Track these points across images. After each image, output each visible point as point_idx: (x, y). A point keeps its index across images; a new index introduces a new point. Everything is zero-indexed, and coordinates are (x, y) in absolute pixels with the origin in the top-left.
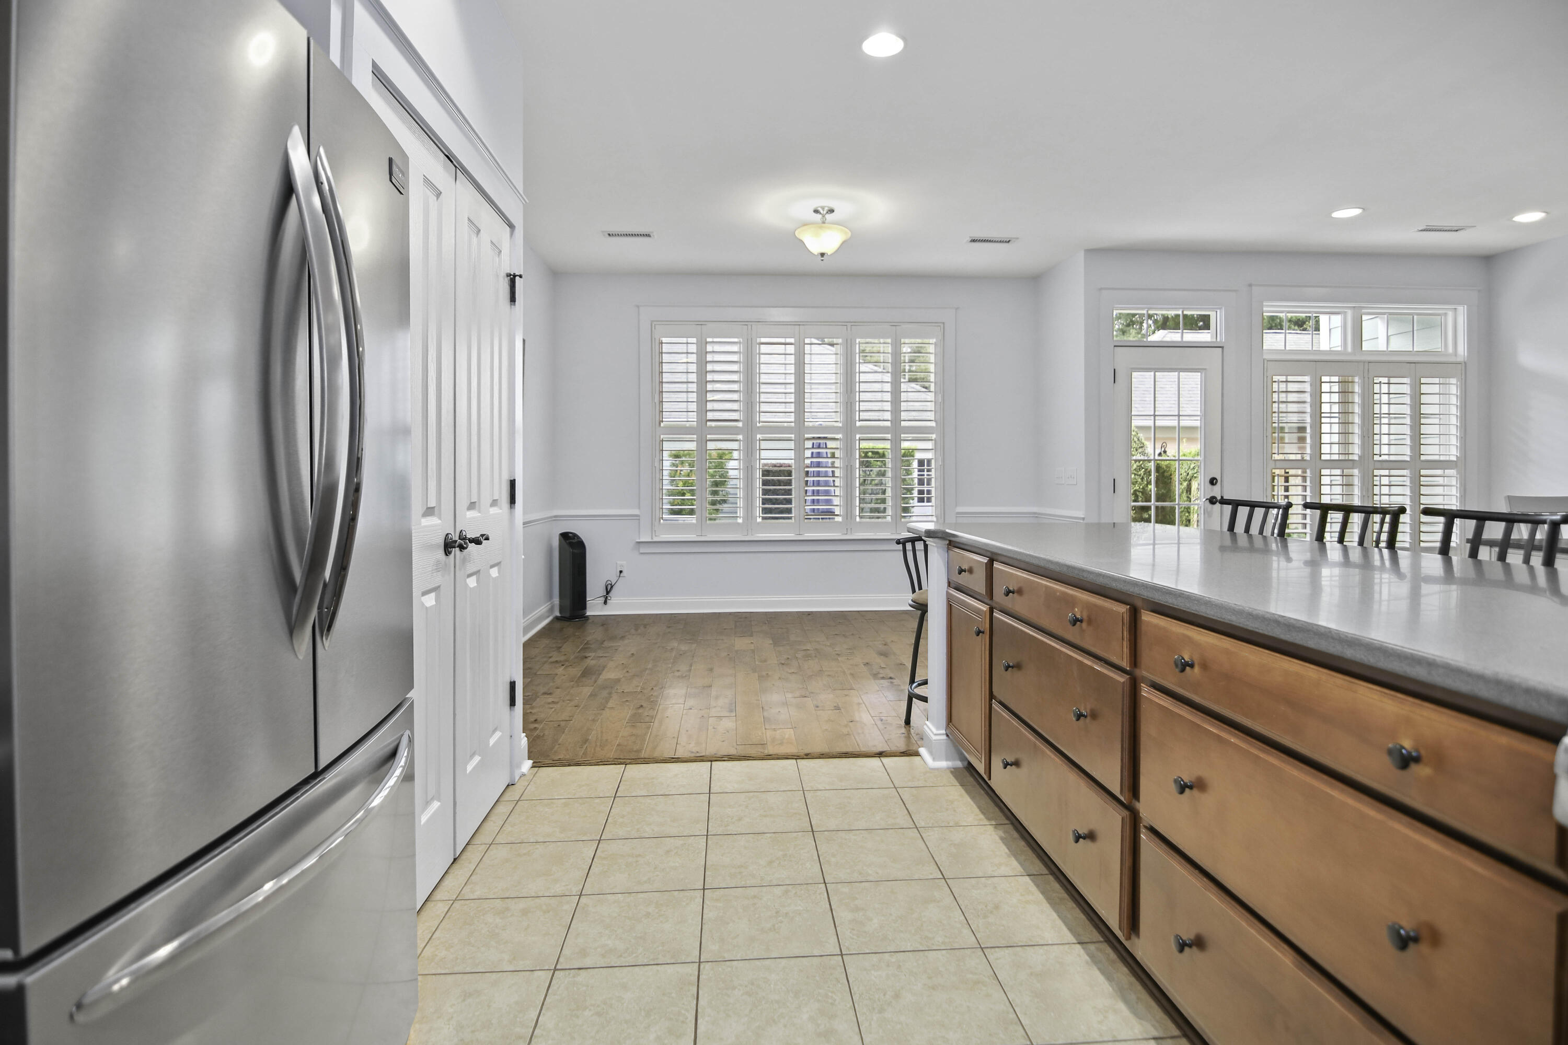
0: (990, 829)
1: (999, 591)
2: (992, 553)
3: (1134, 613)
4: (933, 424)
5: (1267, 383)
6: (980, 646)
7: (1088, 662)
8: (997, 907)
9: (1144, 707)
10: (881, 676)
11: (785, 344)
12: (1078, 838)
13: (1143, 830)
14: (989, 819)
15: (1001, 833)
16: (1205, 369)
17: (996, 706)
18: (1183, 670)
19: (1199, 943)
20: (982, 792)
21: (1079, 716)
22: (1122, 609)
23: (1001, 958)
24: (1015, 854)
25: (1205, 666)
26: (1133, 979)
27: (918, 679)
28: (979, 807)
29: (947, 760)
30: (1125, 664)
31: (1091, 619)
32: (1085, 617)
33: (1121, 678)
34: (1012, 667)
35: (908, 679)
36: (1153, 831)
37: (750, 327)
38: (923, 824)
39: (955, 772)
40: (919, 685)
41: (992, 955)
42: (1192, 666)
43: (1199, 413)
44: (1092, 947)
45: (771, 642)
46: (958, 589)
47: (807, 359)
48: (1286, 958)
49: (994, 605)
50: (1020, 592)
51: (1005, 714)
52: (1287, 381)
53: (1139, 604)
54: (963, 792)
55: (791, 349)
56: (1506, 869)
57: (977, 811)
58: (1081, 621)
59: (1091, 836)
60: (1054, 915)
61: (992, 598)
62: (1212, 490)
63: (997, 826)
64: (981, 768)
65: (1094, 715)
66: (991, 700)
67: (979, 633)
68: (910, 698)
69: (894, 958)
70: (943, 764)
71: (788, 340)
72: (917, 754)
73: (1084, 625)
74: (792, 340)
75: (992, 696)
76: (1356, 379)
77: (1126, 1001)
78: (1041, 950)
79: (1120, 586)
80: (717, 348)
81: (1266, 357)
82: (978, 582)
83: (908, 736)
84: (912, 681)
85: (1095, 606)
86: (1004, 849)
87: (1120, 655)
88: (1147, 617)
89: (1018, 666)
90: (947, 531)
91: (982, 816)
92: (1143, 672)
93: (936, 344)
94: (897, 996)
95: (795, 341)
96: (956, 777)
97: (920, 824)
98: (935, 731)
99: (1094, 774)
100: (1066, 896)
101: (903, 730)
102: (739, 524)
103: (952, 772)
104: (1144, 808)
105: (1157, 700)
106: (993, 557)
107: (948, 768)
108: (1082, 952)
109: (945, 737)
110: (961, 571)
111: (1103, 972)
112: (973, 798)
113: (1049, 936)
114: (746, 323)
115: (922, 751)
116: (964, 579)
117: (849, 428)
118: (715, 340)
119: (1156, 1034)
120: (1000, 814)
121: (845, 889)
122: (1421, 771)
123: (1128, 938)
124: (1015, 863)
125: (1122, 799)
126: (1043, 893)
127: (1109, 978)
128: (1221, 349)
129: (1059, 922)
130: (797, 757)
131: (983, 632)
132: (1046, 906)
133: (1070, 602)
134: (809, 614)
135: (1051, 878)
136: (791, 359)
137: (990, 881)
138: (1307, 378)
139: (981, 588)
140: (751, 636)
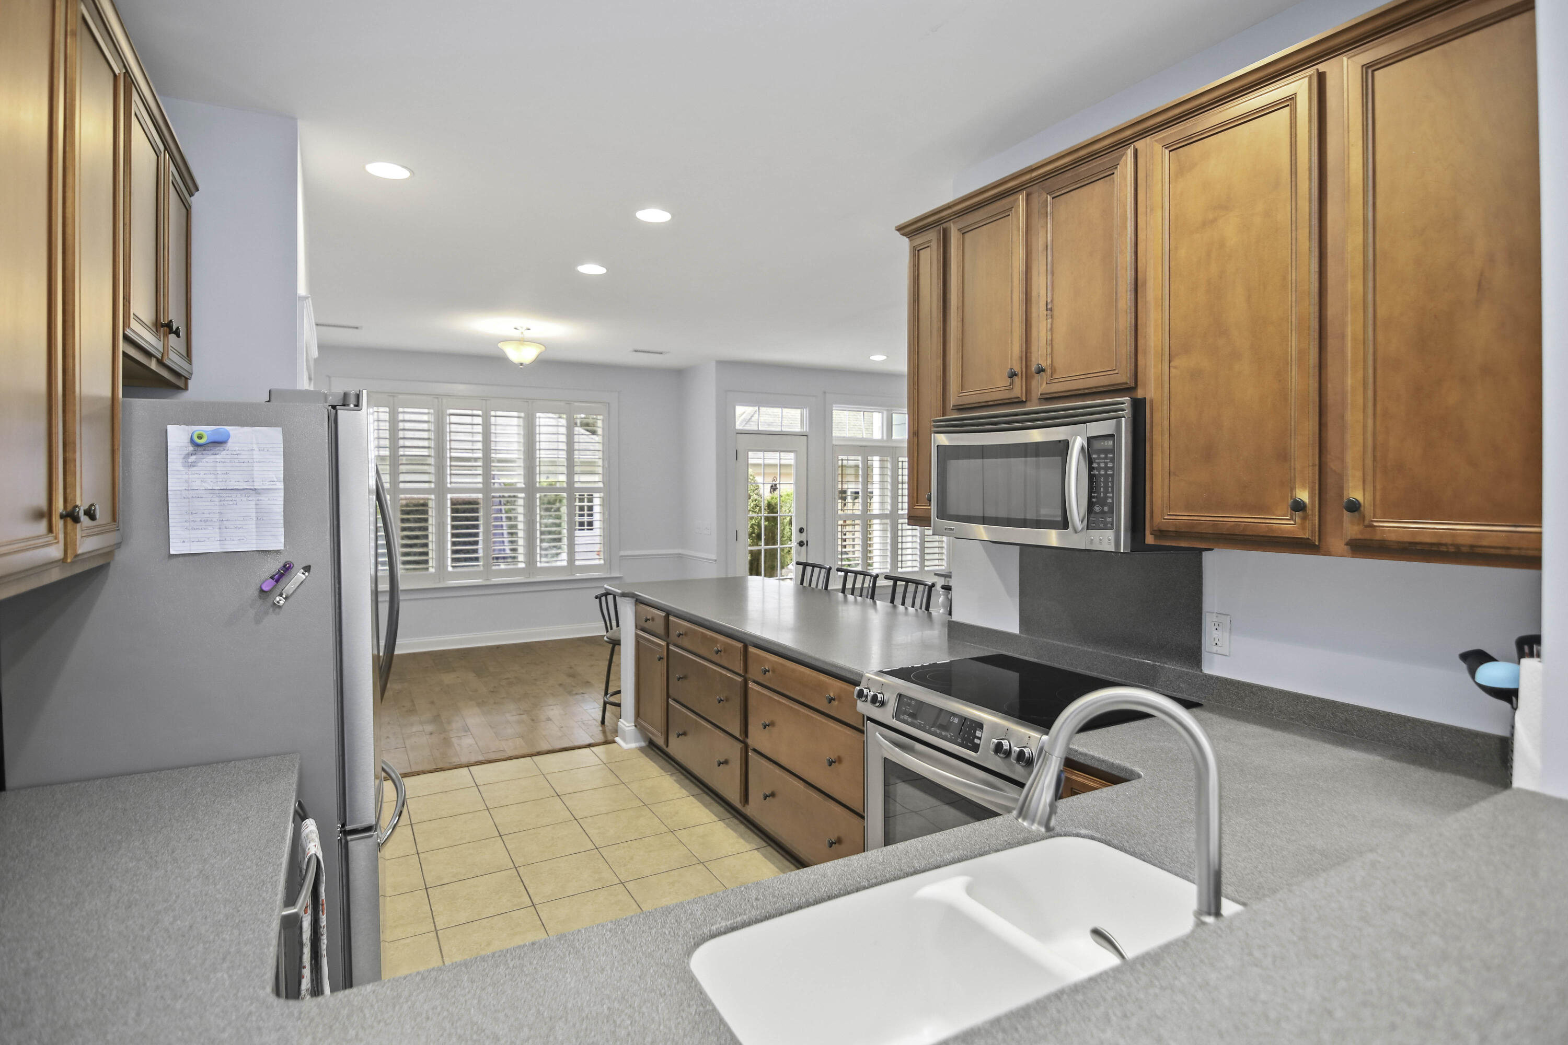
0: (668, 777)
1: (674, 633)
2: (668, 610)
3: (746, 647)
4: (601, 485)
5: (835, 459)
6: (660, 668)
7: (724, 672)
8: (677, 813)
9: (750, 692)
10: (574, 692)
11: (472, 415)
12: (720, 764)
13: (750, 751)
14: (666, 772)
15: (674, 778)
16: (796, 451)
17: (671, 702)
18: (765, 674)
19: (773, 795)
20: (660, 758)
21: (720, 701)
22: (740, 645)
23: (682, 835)
24: (683, 787)
25: (774, 671)
26: (746, 830)
27: (610, 691)
28: (659, 766)
29: (635, 742)
30: (742, 672)
31: (726, 649)
32: (723, 649)
33: (740, 679)
34: (682, 678)
35: (603, 693)
36: (755, 750)
37: (440, 400)
38: (627, 781)
39: (641, 749)
40: (611, 695)
41: (677, 833)
42: (769, 671)
43: (793, 482)
44: (727, 821)
45: (475, 675)
46: (643, 630)
47: (493, 428)
48: (800, 785)
49: (669, 641)
50: (686, 634)
51: (678, 706)
52: (848, 460)
53: (748, 642)
54: (648, 759)
55: (479, 420)
56: (854, 731)
57: (658, 768)
58: (721, 651)
59: (726, 762)
60: (708, 811)
61: (668, 636)
62: (801, 536)
63: (671, 775)
64: (660, 741)
65: (727, 700)
66: (668, 699)
67: (660, 659)
68: (605, 704)
69: (626, 844)
70: (633, 745)
71: (475, 412)
72: (614, 742)
73: (722, 653)
74: (480, 413)
75: (668, 696)
76: (889, 459)
77: (743, 838)
78: (702, 827)
79: (739, 635)
80: (407, 417)
81: (835, 443)
82: (659, 627)
83: (604, 732)
84: (606, 694)
85: (729, 644)
86: (677, 786)
87: (739, 667)
88: (752, 649)
89: (685, 677)
90: (636, 593)
91: (662, 771)
92: (749, 676)
93: (603, 420)
94: (632, 858)
95: (483, 413)
96: (643, 752)
97: (625, 781)
98: (627, 725)
99: (727, 729)
100: (713, 802)
101: (601, 728)
102: (431, 574)
103: (639, 749)
104: (750, 741)
105: (755, 688)
106: (668, 613)
107: (636, 748)
108: (722, 823)
109: (634, 728)
110: (647, 620)
111: (732, 830)
112: (655, 762)
113: (705, 820)
114: (437, 396)
115: (617, 739)
116: (648, 625)
117: (531, 487)
118: (406, 410)
119: (756, 847)
120: (673, 768)
121: (590, 820)
122: (835, 703)
123: (744, 806)
124: (684, 791)
125: (741, 738)
126: (700, 802)
127: (735, 831)
128: (806, 437)
129: (710, 813)
130: (531, 755)
131: (662, 658)
132: (703, 808)
133: (715, 641)
134: (498, 647)
135: (704, 795)
136: (479, 429)
137: (671, 802)
138: (859, 458)
139: (661, 630)
140: (454, 671)
